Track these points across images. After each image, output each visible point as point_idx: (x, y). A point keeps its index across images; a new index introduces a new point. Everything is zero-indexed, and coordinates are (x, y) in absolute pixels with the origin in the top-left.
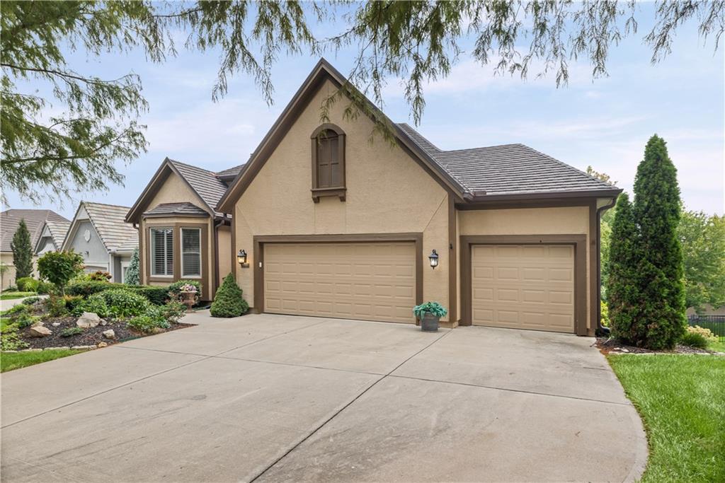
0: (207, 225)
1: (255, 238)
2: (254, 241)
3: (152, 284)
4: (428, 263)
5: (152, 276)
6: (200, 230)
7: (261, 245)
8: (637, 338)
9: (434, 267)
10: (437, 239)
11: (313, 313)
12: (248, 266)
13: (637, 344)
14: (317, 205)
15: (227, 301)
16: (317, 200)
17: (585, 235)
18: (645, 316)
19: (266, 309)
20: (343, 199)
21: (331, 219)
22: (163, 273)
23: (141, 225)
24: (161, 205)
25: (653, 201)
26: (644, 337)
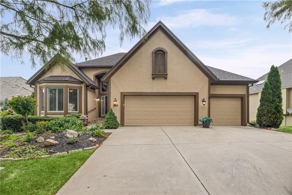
0: (81, 87)
1: (122, 93)
2: (121, 94)
3: (48, 116)
4: (200, 104)
5: (48, 112)
6: (78, 89)
7: (124, 96)
8: (273, 125)
9: (204, 105)
10: (204, 95)
11: (149, 125)
12: (117, 106)
13: (273, 126)
14: (153, 80)
15: (113, 121)
16: (153, 78)
17: (245, 95)
18: (276, 118)
19: (125, 124)
20: (166, 78)
21: (159, 86)
22: (55, 110)
23: (36, 87)
24: (51, 76)
25: (277, 84)
26: (275, 124)
